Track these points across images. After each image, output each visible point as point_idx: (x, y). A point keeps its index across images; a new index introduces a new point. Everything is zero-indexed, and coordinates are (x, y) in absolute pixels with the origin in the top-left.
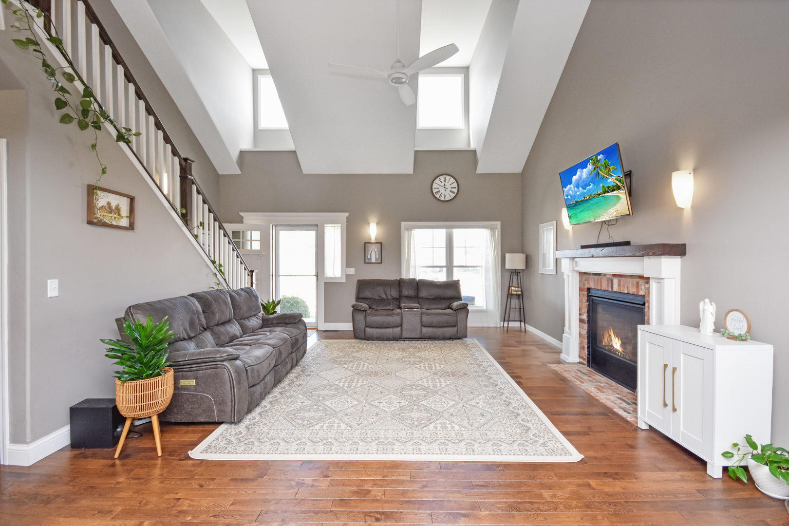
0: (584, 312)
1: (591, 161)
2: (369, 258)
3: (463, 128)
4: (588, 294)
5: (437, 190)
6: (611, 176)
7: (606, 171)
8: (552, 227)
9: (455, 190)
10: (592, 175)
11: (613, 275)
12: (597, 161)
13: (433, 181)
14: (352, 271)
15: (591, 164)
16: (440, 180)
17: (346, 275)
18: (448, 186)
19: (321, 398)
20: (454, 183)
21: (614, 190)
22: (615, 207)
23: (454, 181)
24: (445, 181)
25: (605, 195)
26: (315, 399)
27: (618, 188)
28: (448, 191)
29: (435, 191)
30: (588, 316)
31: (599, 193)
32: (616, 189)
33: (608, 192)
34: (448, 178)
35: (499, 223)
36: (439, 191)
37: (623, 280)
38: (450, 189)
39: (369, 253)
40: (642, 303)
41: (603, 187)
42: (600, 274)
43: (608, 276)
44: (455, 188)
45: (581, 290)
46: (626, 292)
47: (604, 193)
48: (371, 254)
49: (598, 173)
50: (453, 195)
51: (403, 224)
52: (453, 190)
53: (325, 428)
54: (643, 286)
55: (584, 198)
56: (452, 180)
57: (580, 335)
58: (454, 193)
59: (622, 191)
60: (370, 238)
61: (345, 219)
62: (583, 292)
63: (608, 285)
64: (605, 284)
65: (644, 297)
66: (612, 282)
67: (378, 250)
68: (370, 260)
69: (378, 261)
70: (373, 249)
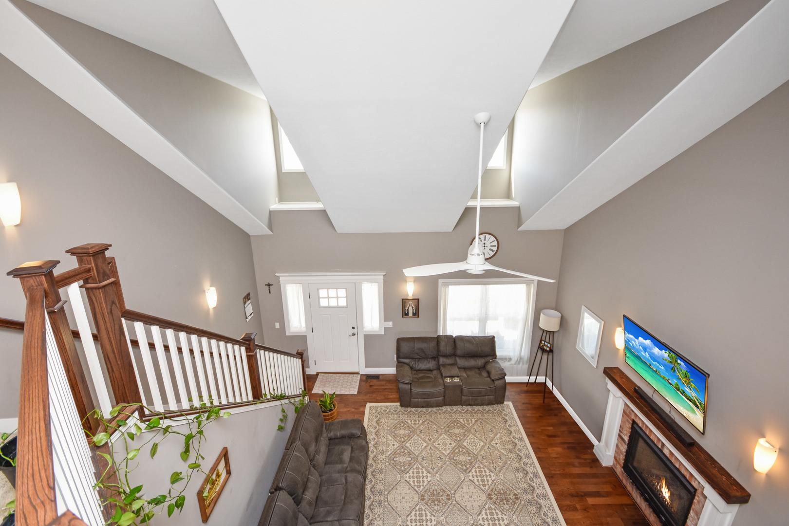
2: (406, 312)
3: (504, 168)
9: (495, 249)
14: (390, 324)
16: (480, 239)
17: (385, 328)
18: (488, 244)
20: (494, 241)
23: (495, 239)
24: (485, 240)
28: (487, 249)
34: (488, 236)
38: (489, 247)
39: (407, 308)
44: (495, 246)
48: (408, 309)
50: (492, 254)
51: (441, 281)
52: (492, 248)
56: (493, 239)
58: (493, 251)
60: (408, 295)
61: (382, 277)
62: (628, 418)
63: (658, 443)
64: (655, 439)
65: (695, 490)
66: (663, 445)
67: (415, 306)
68: (407, 314)
69: (416, 314)
70: (411, 305)
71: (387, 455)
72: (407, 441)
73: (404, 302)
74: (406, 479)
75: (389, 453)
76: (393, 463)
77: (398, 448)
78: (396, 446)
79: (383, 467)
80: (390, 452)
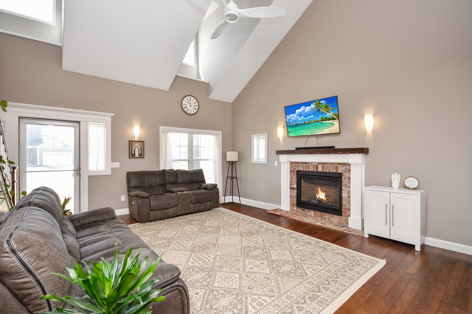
0: (295, 184)
1: (314, 103)
2: (133, 153)
3: (194, 66)
4: (297, 174)
5: (185, 106)
6: (329, 112)
7: (326, 110)
8: (264, 137)
9: (197, 108)
10: (314, 110)
11: (318, 163)
12: (319, 103)
13: (183, 99)
14: (117, 165)
15: (314, 105)
16: (187, 99)
17: (112, 168)
18: (192, 105)
20: (196, 102)
21: (330, 120)
22: (329, 129)
24: (190, 101)
25: (323, 122)
27: (334, 119)
28: (192, 108)
29: (184, 106)
30: (297, 186)
31: (318, 120)
32: (332, 120)
33: (325, 121)
34: (192, 98)
35: (221, 132)
36: (187, 107)
37: (326, 166)
38: (193, 106)
40: (339, 176)
41: (322, 117)
42: (308, 163)
43: (314, 164)
45: (291, 171)
46: (328, 171)
47: (322, 121)
48: (134, 151)
49: (319, 110)
50: (195, 111)
51: (161, 128)
52: (196, 107)
54: (341, 168)
55: (305, 122)
56: (195, 100)
57: (291, 196)
58: (196, 109)
59: (336, 121)
60: (134, 138)
61: (110, 119)
62: (294, 173)
63: (314, 169)
64: (312, 168)
65: (341, 174)
66: (317, 167)
67: (141, 147)
68: (133, 155)
69: (141, 156)
70: (137, 146)
73: (131, 143)
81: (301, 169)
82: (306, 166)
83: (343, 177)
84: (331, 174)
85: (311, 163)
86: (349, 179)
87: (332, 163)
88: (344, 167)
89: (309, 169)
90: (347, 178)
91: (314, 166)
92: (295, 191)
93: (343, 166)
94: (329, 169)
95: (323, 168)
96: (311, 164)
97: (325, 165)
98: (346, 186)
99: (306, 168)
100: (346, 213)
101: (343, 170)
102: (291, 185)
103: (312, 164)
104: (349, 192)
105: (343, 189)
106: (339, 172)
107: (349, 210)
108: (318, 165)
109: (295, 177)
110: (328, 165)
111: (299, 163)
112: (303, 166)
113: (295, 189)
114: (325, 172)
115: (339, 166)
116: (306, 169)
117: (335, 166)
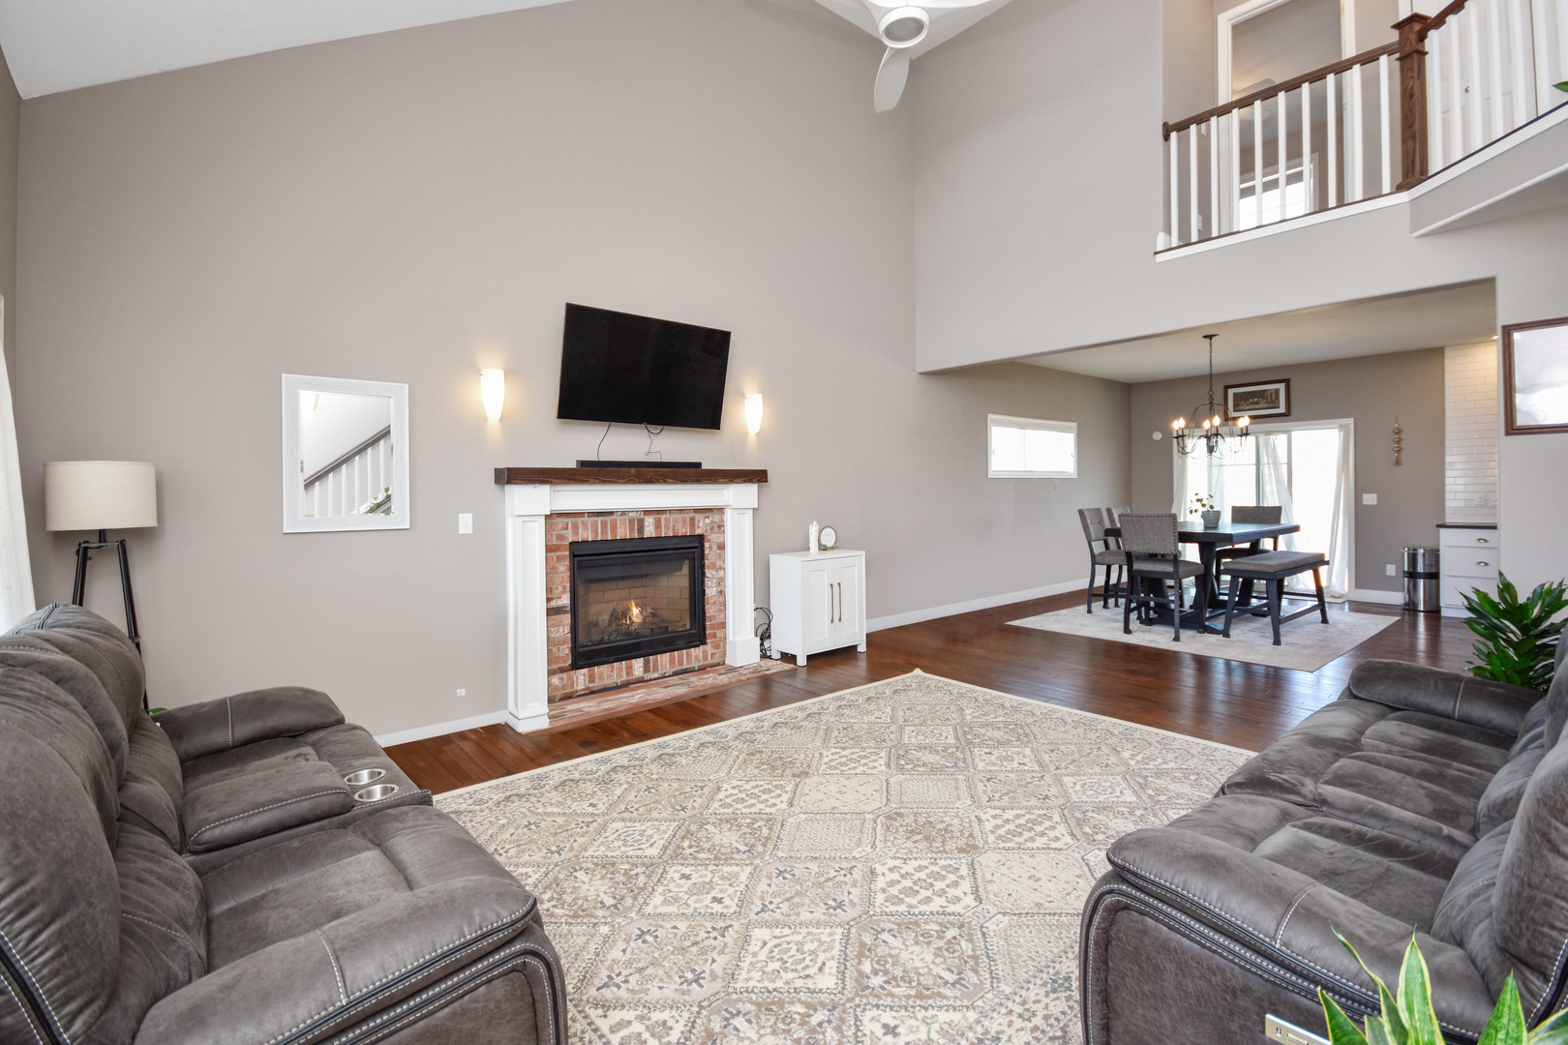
0: (563, 592)
4: (571, 554)
11: (644, 511)
19: (1139, 813)
26: (1155, 816)
30: (573, 598)
40: (698, 544)
43: (631, 514)
45: (549, 548)
46: (670, 534)
53: (1160, 761)
54: (701, 522)
57: (550, 641)
62: (558, 554)
63: (631, 530)
64: (625, 529)
65: (701, 538)
66: (641, 522)
71: (972, 1016)
72: (803, 996)
74: (973, 904)
75: (956, 1016)
76: (975, 971)
77: (889, 1001)
78: (888, 1018)
79: (1034, 992)
80: (944, 1017)
81: (586, 534)
82: (604, 525)
83: (707, 545)
84: (675, 541)
85: (623, 513)
86: (722, 547)
87: (681, 511)
88: (708, 517)
89: (616, 535)
90: (715, 547)
91: (631, 521)
92: (567, 619)
93: (706, 515)
94: (674, 526)
95: (658, 527)
96: (621, 515)
97: (663, 517)
98: (714, 566)
99: (604, 531)
100: (715, 636)
101: (706, 525)
102: (549, 600)
103: (624, 517)
104: (721, 581)
105: (708, 575)
106: (698, 532)
107: (723, 625)
108: (642, 516)
109: (564, 568)
110: (672, 518)
111: (580, 514)
112: (595, 524)
113: (566, 612)
114: (663, 535)
115: (698, 516)
116: (607, 532)
117: (688, 516)
